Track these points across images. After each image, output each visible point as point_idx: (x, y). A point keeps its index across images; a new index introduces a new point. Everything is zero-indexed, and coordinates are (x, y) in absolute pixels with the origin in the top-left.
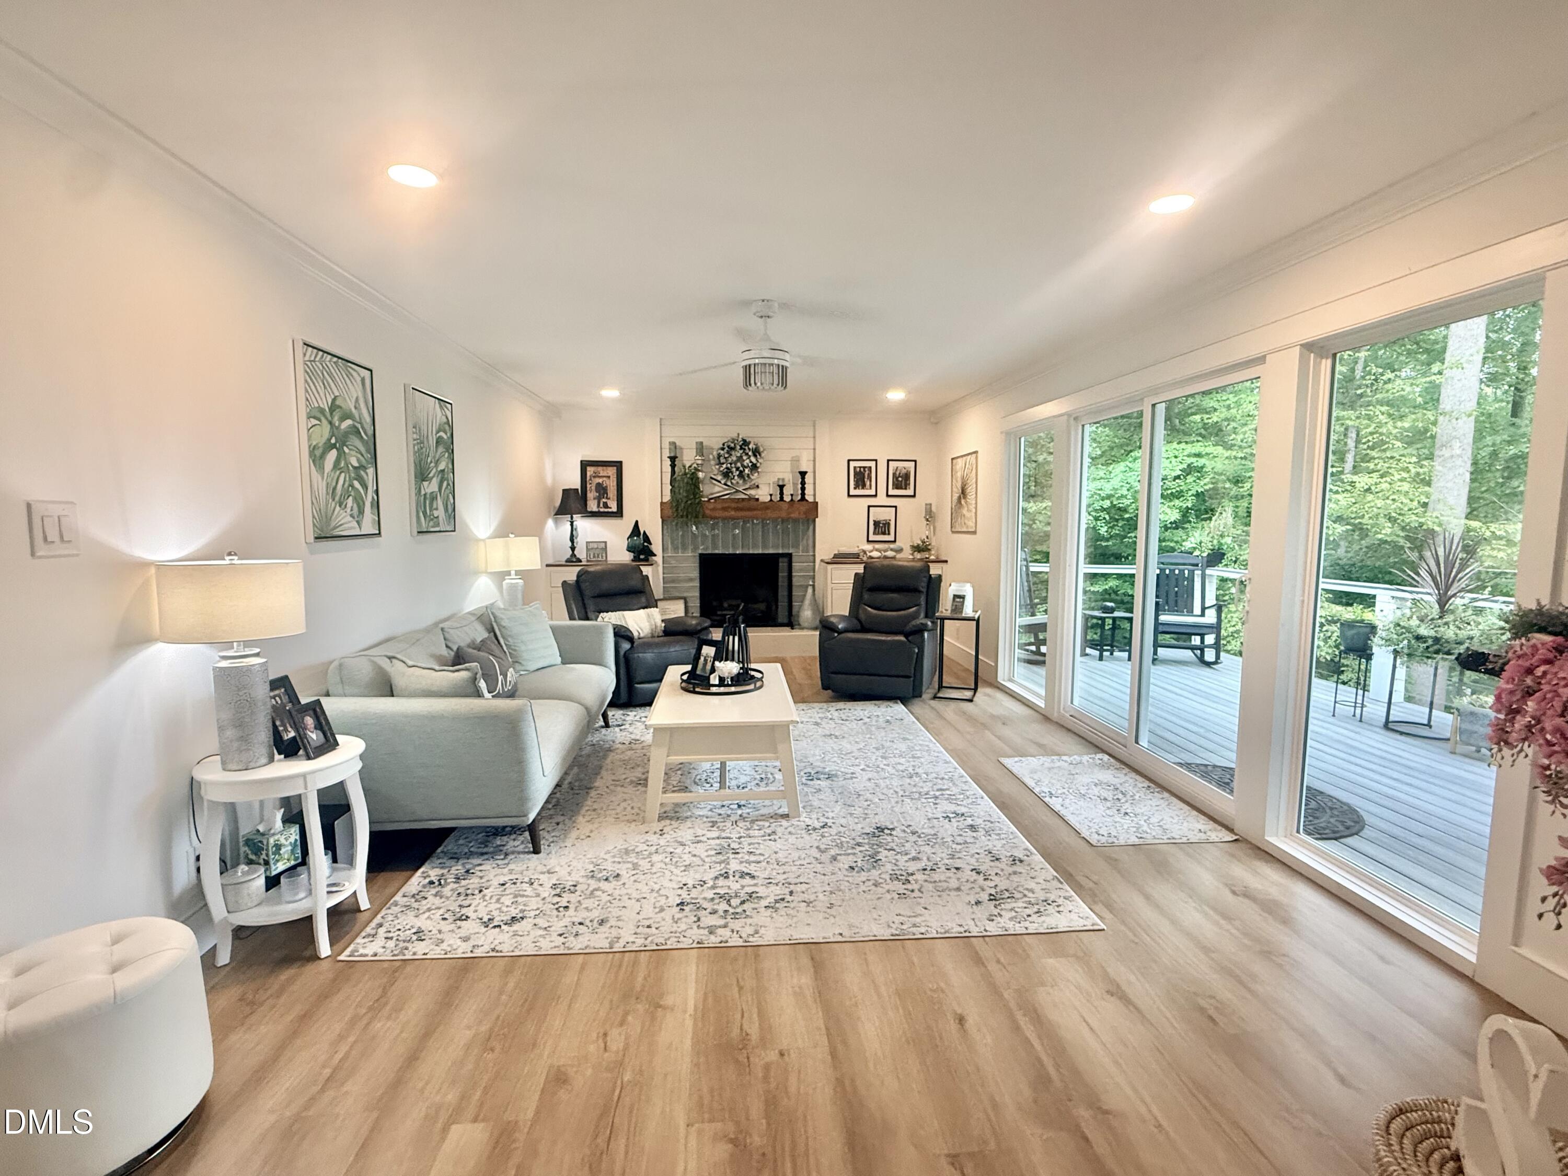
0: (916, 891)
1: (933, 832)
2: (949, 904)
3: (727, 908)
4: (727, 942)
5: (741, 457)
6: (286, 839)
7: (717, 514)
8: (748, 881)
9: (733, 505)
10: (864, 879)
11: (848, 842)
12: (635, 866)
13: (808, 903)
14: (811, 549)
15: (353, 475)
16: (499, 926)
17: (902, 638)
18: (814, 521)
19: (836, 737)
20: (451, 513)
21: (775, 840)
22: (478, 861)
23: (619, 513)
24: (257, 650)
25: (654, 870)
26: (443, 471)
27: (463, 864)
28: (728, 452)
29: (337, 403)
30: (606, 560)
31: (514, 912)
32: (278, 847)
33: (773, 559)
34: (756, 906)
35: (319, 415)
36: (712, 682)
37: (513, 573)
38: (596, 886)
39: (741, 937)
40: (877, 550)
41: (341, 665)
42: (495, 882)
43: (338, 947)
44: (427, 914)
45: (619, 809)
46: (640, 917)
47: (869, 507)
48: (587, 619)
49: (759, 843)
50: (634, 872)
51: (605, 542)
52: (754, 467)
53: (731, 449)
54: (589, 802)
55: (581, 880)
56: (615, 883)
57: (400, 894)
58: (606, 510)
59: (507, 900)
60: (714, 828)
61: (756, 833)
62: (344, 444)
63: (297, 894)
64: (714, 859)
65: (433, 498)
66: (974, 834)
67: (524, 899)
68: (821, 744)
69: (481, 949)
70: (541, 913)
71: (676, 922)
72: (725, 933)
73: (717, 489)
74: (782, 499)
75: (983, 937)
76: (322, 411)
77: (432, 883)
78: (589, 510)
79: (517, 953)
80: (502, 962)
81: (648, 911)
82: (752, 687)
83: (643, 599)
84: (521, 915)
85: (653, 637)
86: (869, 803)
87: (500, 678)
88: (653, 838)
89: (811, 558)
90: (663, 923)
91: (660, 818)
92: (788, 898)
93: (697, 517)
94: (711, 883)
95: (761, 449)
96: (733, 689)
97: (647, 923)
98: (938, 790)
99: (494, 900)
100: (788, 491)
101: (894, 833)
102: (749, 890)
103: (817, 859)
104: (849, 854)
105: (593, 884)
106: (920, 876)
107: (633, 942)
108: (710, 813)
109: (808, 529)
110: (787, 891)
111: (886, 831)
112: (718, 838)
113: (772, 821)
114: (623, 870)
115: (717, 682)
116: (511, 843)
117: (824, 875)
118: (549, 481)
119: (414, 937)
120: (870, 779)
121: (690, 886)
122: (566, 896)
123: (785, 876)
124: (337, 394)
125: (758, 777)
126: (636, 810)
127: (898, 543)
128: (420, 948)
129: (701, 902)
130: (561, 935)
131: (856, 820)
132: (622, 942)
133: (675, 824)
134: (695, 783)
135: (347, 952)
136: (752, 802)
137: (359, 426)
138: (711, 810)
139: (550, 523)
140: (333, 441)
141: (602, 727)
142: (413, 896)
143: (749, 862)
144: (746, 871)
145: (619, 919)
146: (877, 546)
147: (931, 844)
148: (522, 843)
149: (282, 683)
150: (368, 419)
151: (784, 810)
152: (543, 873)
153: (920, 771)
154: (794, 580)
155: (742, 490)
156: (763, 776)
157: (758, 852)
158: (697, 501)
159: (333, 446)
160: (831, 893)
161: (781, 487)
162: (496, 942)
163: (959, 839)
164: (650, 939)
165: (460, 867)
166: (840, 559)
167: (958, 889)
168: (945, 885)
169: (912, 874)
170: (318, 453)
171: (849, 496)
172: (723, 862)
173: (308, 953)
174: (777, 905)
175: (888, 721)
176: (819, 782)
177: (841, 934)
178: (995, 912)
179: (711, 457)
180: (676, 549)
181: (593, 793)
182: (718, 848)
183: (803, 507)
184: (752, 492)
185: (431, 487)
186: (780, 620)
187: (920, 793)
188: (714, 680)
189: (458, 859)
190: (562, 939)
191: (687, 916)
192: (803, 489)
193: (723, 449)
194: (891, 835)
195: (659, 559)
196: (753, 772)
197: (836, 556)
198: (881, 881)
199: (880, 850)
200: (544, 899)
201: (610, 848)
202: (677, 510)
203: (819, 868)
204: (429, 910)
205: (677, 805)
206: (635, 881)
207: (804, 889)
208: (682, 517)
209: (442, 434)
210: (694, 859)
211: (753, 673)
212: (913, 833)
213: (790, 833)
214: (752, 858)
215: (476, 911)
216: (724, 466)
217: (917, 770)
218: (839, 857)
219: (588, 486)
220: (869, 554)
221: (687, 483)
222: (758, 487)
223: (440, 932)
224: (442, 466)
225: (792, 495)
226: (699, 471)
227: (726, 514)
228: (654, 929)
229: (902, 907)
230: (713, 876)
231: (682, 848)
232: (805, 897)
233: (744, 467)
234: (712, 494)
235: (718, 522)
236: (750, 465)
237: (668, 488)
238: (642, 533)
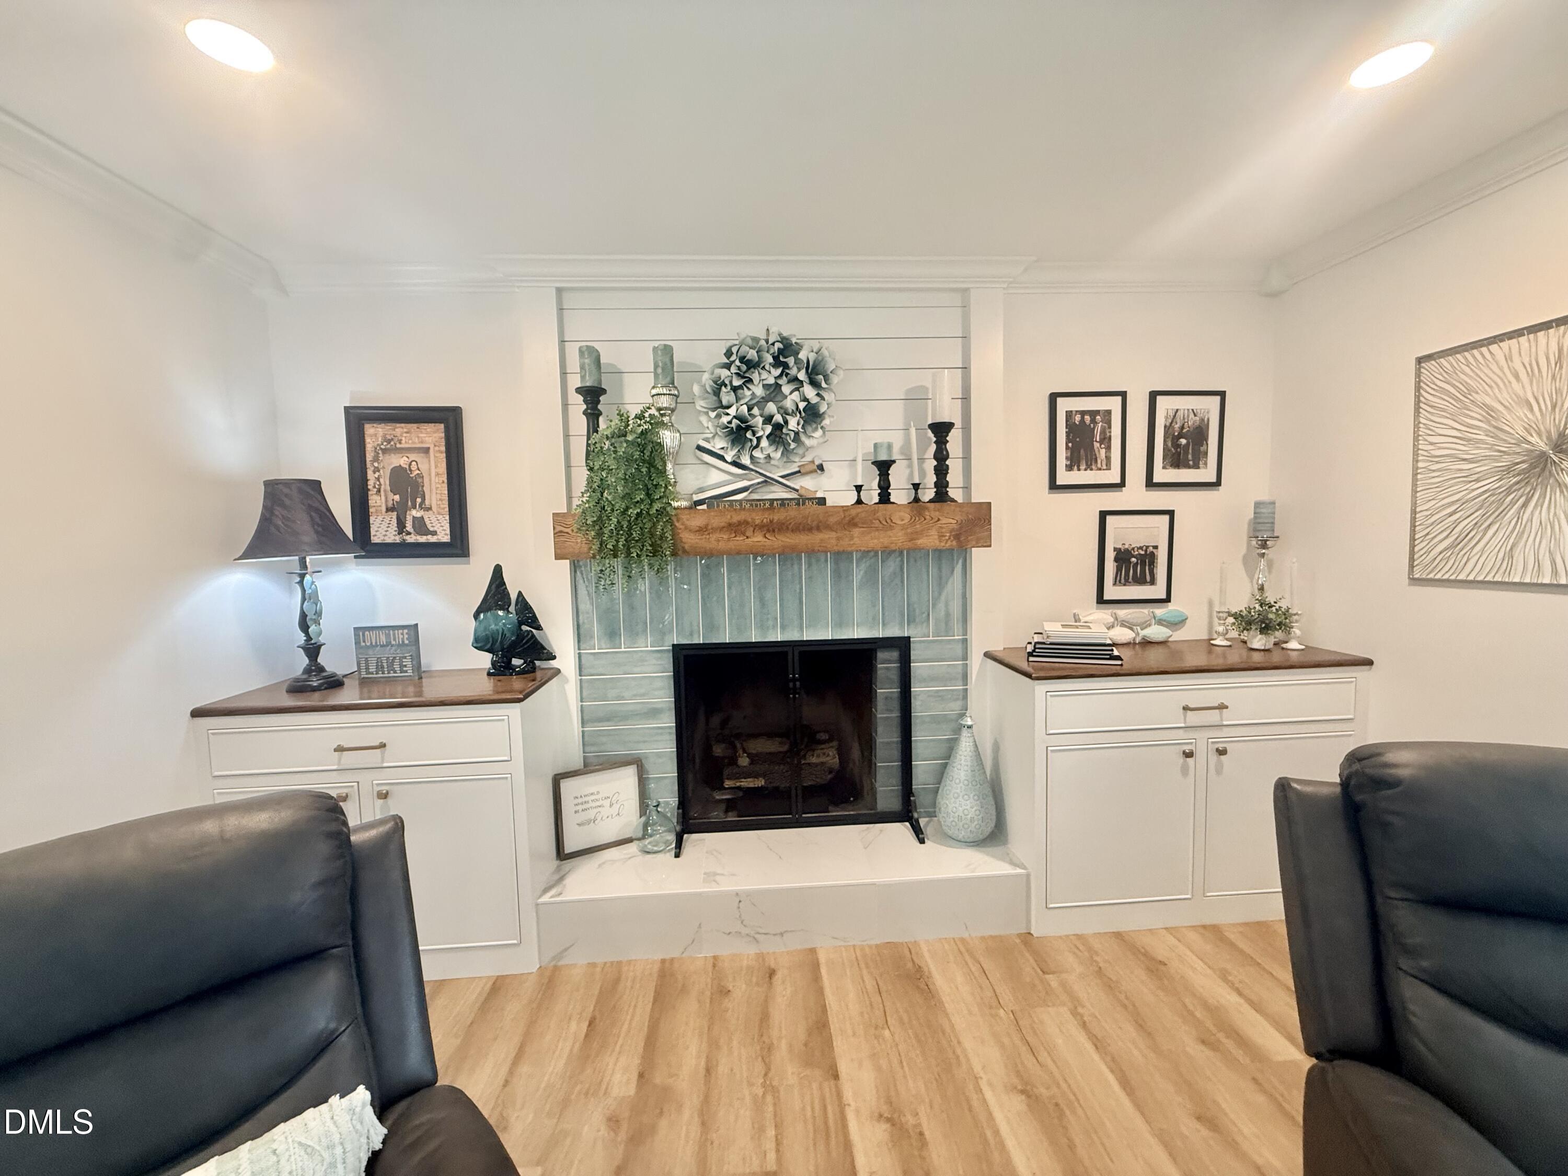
5: (778, 386)
7: (714, 541)
9: (758, 518)
14: (957, 627)
18: (967, 555)
23: (455, 547)
28: (741, 375)
30: (417, 676)
40: (1124, 624)
47: (1103, 515)
51: (415, 626)
52: (812, 415)
53: (752, 365)
58: (422, 539)
73: (715, 477)
74: (885, 497)
78: (372, 540)
89: (958, 650)
93: (656, 552)
95: (831, 366)
100: (899, 478)
109: (952, 578)
127: (1171, 606)
146: (1124, 612)
154: (916, 704)
158: (657, 506)
161: (884, 467)
171: (1054, 486)
179: (696, 389)
180: (612, 634)
184: (807, 484)
186: (881, 808)
192: (941, 471)
195: (566, 665)
202: (600, 534)
208: (615, 551)
219: (371, 476)
221: (632, 459)
222: (821, 468)
225: (913, 487)
226: (663, 424)
227: (739, 542)
233: (785, 412)
234: (701, 490)
235: (720, 564)
236: (802, 405)
237: (581, 475)
238: (513, 596)
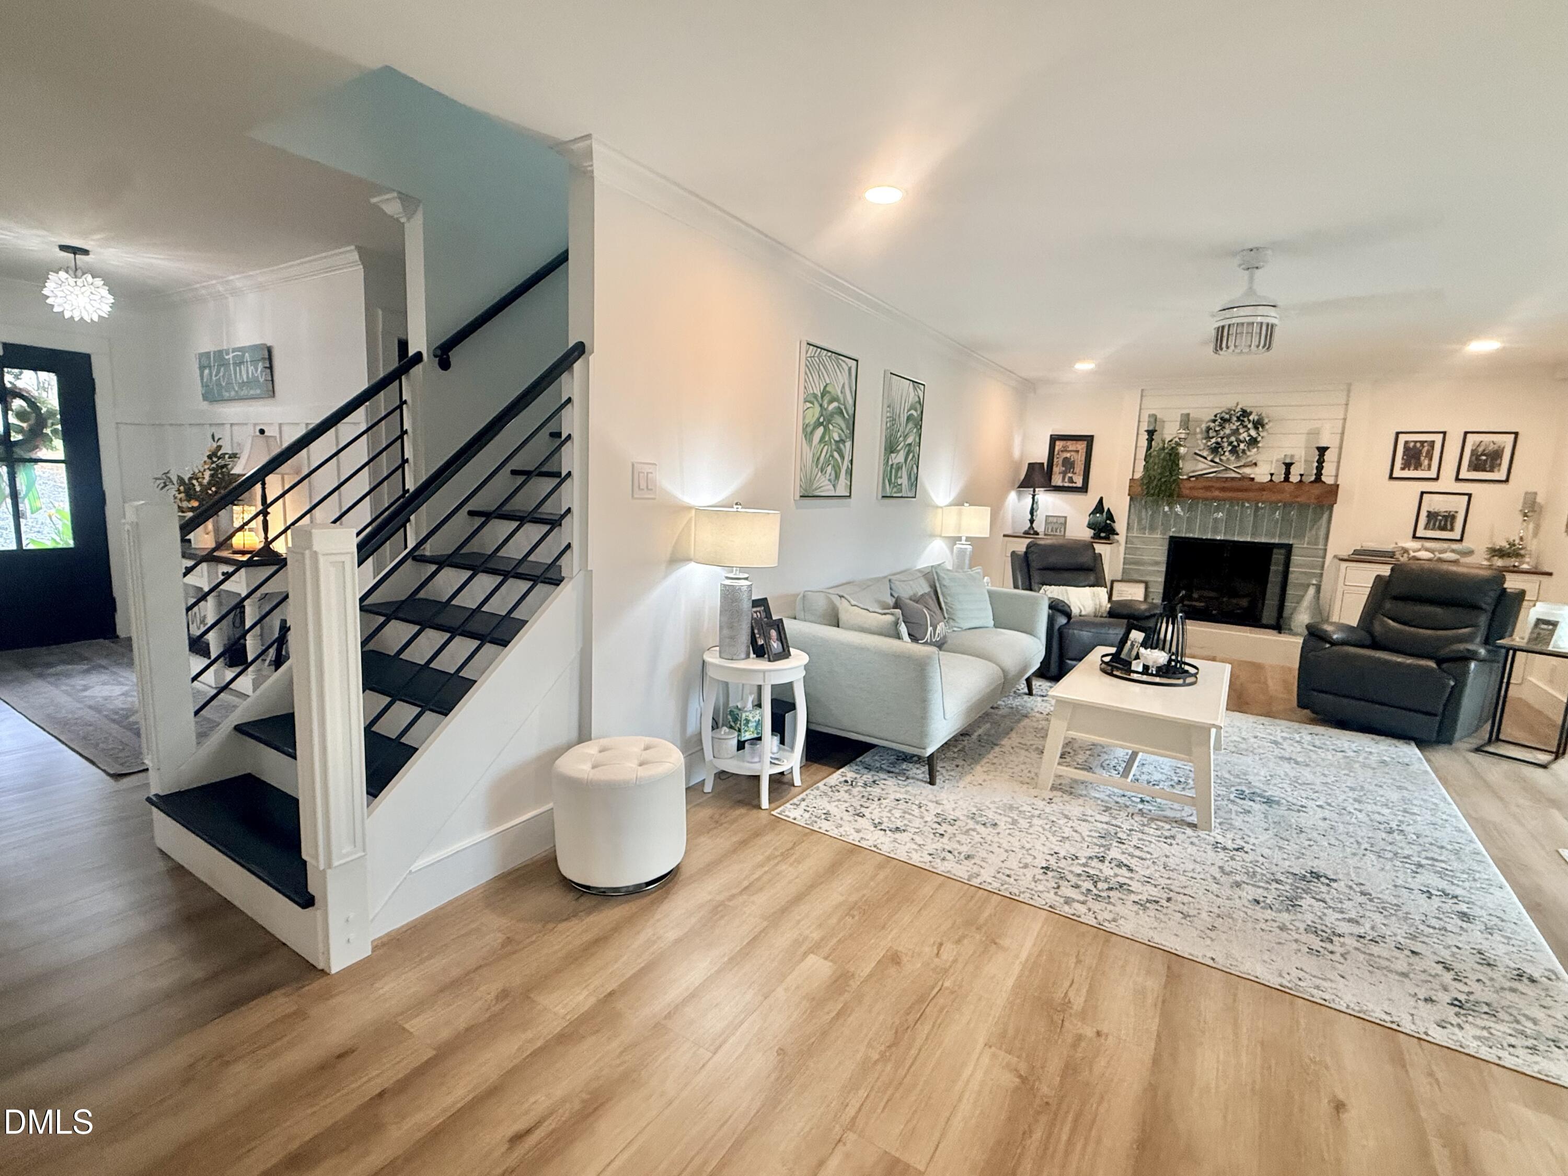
0: (1338, 955)
1: (1395, 902)
2: (1381, 986)
3: (1092, 888)
4: (1079, 917)
5: (1238, 429)
6: (753, 717)
7: (1196, 493)
8: (1124, 871)
9: (1218, 485)
10: (1269, 918)
11: (1263, 875)
12: (1014, 822)
13: (1185, 916)
14: (1321, 541)
15: (834, 447)
16: (885, 830)
17: (1432, 664)
18: (1331, 508)
19: (1297, 763)
20: (914, 482)
21: (1171, 845)
22: (885, 776)
23: (1084, 489)
24: (746, 576)
25: (1031, 831)
26: (910, 445)
27: (873, 776)
28: (1220, 425)
29: (828, 389)
30: (1064, 535)
31: (899, 824)
32: (748, 721)
33: (1267, 549)
34: (1124, 897)
35: (813, 399)
36: (1133, 668)
37: (964, 538)
38: (972, 827)
39: (1096, 918)
40: (1427, 550)
41: (804, 596)
42: (892, 797)
43: (773, 805)
44: (836, 803)
45: (1017, 770)
46: (1003, 865)
47: (1423, 493)
48: (1031, 590)
49: (1150, 842)
50: (1011, 827)
51: (1066, 517)
52: (1253, 442)
53: (1225, 420)
54: (990, 756)
55: (962, 818)
56: (991, 829)
57: (823, 782)
58: (1071, 485)
59: (897, 813)
60: (1106, 814)
61: (1152, 831)
62: (829, 422)
63: (753, 758)
64: (1095, 840)
65: (899, 468)
66: (1464, 925)
67: (911, 817)
68: (1271, 765)
69: (866, 842)
70: (919, 832)
71: (1036, 882)
72: (1082, 909)
73: (1201, 466)
74: (1287, 479)
75: (1419, 1039)
76: (815, 396)
77: (846, 781)
78: (1053, 484)
79: (892, 855)
80: (880, 858)
81: (1013, 863)
82: (1181, 681)
83: (1092, 578)
84: (903, 828)
85: (1095, 616)
86: (1312, 843)
87: (930, 629)
88: (1040, 804)
89: (1321, 553)
90: (1023, 878)
91: (1053, 788)
92: (1165, 904)
93: (1171, 496)
94: (1083, 861)
95: (1266, 421)
96: (1157, 680)
97: (1008, 872)
98: (1427, 858)
99: (887, 810)
100: (1297, 471)
101: (1334, 885)
102: (1122, 880)
103: (1215, 878)
104: (1259, 887)
105: (971, 824)
106: (1351, 942)
107: (990, 884)
108: (1107, 798)
109: (1320, 518)
110: (1165, 896)
111: (1323, 879)
112: (1107, 823)
113: (1174, 825)
114: (1003, 822)
115: (1140, 669)
116: (915, 770)
117: (1217, 896)
118: (1017, 454)
119: (823, 816)
120: (1325, 819)
121: (1061, 855)
122: (945, 826)
123: (1169, 882)
124: (828, 382)
125: (1176, 779)
126: (1033, 775)
127: (1465, 543)
128: (824, 826)
129: (1067, 873)
130: (930, 855)
131: (1285, 856)
132: (979, 880)
133: (1066, 797)
134: (1102, 766)
135: (779, 810)
136: (1159, 800)
137: (842, 407)
138: (1109, 796)
139: (1013, 495)
140: (821, 420)
141: (1026, 694)
142: (831, 787)
143: (1132, 856)
144: (1125, 862)
145: (983, 860)
146: (1428, 544)
147: (1385, 913)
148: (923, 773)
149: (761, 603)
150: (851, 401)
151: (1194, 819)
152: (931, 801)
153: (1410, 829)
154: (1292, 577)
155: (1232, 466)
156: (1182, 780)
157: (1146, 849)
158: (1173, 478)
159: (822, 424)
160: (1219, 916)
161: (1288, 466)
162: (879, 841)
163: (1434, 922)
164: (1006, 886)
165: (869, 777)
166: (1362, 556)
167: (1405, 975)
168: (1385, 963)
169: (1340, 936)
170: (809, 429)
171: (1391, 477)
172: (1103, 846)
173: (755, 802)
174: (1148, 905)
175: (1384, 762)
176: (1251, 803)
177: (1213, 959)
178: (1455, 1020)
179: (1198, 430)
180: (1142, 529)
181: (997, 749)
182: (1103, 832)
183: (1317, 490)
184: (1247, 471)
185: (899, 458)
186: (1264, 621)
187: (1396, 854)
188: (1137, 666)
189: (870, 770)
190: (930, 858)
191: (1047, 881)
192: (1320, 468)
193: (1214, 421)
194: (1328, 885)
195: (1121, 538)
196: (1172, 773)
197: (1356, 552)
198: (1291, 927)
199: (1304, 896)
200: (926, 822)
201: (997, 800)
202: (1148, 488)
203: (1214, 887)
204: (839, 800)
205: (1076, 781)
206: (1010, 834)
207: (1185, 901)
208: (1153, 495)
209: (913, 412)
210: (1074, 834)
211: (1187, 668)
212: (1363, 893)
213: (1192, 843)
214: (1137, 853)
215: (871, 813)
216: (1213, 440)
217: (1403, 827)
218: (1244, 886)
219: (1055, 460)
220: (1412, 554)
221: (1164, 459)
222: (1255, 464)
223: (841, 819)
224: (909, 440)
225: (1301, 475)
226: (1181, 445)
227: (1209, 494)
228: (1012, 880)
229: (1310, 964)
230: (1088, 855)
231: (1066, 820)
232: (1185, 909)
233: (1239, 441)
234: (1193, 472)
235: (1198, 503)
236: (1247, 439)
237: (1141, 464)
238: (1106, 510)
